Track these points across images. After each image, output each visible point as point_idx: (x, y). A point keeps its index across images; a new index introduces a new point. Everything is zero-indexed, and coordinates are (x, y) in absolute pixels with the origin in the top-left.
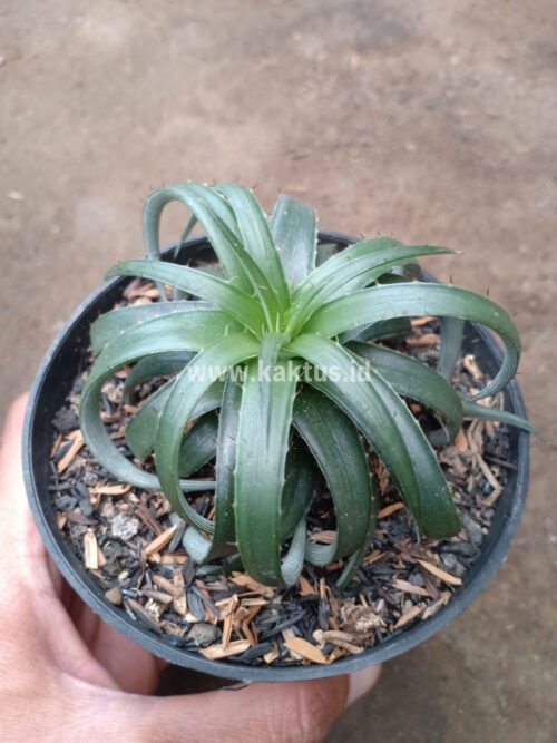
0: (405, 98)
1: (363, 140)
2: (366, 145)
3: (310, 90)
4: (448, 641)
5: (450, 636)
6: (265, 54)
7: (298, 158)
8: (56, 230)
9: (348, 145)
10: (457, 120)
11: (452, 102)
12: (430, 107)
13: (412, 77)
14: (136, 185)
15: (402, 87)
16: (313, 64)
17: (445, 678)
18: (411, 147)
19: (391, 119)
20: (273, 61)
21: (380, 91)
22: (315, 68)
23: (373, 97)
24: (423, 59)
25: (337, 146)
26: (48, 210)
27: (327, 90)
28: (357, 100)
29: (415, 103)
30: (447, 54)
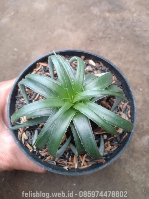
0: (121, 25)
1: (109, 36)
2: (110, 38)
3: (95, 22)
4: (128, 173)
5: (129, 172)
6: (83, 13)
7: (91, 41)
8: (26, 59)
9: (105, 38)
10: (135, 31)
11: (134, 26)
12: (128, 28)
13: (123, 19)
14: (48, 48)
15: (120, 22)
16: (96, 15)
17: (127, 183)
18: (122, 38)
19: (117, 31)
20: (85, 14)
21: (114, 23)
22: (97, 17)
23: (112, 24)
24: (126, 14)
25: (102, 38)
26: (24, 54)
27: (100, 22)
28: (108, 25)
29: (124, 26)
30: (133, 13)
